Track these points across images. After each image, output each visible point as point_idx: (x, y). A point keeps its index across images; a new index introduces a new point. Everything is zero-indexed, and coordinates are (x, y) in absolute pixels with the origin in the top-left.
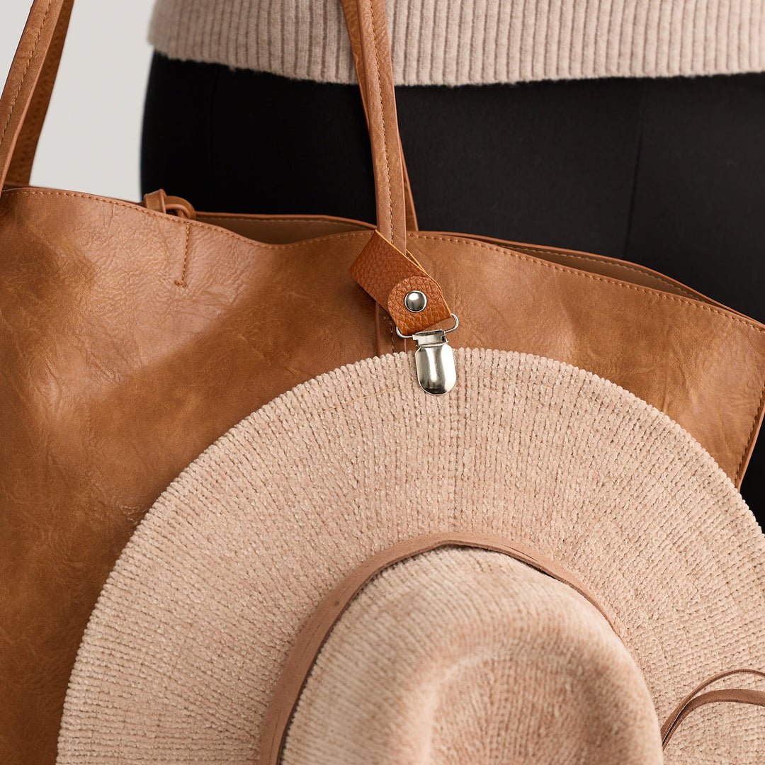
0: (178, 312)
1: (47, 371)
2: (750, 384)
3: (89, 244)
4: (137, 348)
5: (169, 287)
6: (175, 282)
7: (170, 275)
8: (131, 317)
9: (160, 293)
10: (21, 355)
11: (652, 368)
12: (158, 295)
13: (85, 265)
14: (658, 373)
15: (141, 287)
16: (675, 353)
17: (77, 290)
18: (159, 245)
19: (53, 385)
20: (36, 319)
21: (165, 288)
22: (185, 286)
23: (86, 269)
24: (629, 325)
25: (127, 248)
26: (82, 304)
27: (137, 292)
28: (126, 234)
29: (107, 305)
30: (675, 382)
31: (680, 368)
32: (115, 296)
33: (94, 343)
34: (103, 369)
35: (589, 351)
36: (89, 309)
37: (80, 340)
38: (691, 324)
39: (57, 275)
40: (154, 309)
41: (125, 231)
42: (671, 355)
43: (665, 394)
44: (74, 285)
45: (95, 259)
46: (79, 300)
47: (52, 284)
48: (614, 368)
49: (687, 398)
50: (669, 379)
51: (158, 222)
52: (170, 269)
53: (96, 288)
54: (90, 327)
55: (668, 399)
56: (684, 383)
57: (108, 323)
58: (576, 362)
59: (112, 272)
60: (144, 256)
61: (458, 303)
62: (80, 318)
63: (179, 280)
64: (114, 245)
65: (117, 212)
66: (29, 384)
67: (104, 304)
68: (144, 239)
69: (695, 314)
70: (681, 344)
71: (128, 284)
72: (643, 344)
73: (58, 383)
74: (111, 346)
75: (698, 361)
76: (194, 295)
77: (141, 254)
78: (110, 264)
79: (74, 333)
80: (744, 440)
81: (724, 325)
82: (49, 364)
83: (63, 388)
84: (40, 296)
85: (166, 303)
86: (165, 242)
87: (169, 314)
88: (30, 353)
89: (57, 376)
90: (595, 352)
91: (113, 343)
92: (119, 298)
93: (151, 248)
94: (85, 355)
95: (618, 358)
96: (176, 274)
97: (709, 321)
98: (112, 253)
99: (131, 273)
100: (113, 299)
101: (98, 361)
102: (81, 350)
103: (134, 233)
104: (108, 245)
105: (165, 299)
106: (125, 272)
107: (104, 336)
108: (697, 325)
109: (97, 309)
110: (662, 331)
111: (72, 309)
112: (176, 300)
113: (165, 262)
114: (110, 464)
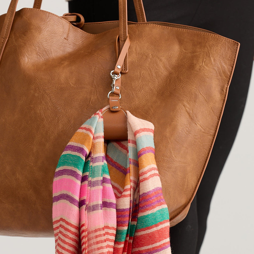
0: (65, 46)
1: (25, 54)
2: (230, 57)
3: (41, 23)
4: (52, 53)
5: (63, 39)
6: (65, 38)
7: (63, 36)
8: (51, 44)
9: (60, 40)
10: (18, 50)
11: (200, 52)
12: (59, 40)
13: (39, 28)
14: (202, 53)
15: (54, 37)
16: (207, 48)
17: (36, 34)
18: (61, 27)
19: (26, 59)
20: (23, 41)
21: (61, 39)
22: (67, 40)
23: (39, 29)
24: (195, 42)
25: (52, 26)
26: (37, 38)
27: (53, 38)
28: (52, 22)
29: (44, 39)
30: (207, 56)
31: (208, 52)
32: (47, 38)
33: (39, 49)
34: (41, 57)
35: (183, 49)
36: (39, 39)
37: (35, 48)
38: (212, 40)
39: (30, 30)
40: (58, 44)
41: (52, 21)
42: (206, 49)
43: (204, 59)
44: (35, 33)
45: (42, 27)
46: (36, 37)
47: (29, 32)
48: (190, 53)
49: (210, 60)
50: (205, 55)
51: (62, 21)
52: (64, 34)
53: (41, 34)
54: (39, 45)
55: (204, 60)
56: (209, 56)
57: (44, 44)
58: (179, 52)
59: (47, 31)
60: (56, 29)
61: (145, 38)
62: (36, 42)
63: (66, 38)
64: (48, 24)
65: (51, 16)
66: (19, 58)
67: (43, 39)
68: (58, 24)
69: (214, 38)
70: (209, 46)
71: (51, 35)
72: (198, 46)
73: (28, 58)
74: (44, 51)
75: (214, 50)
76: (70, 43)
77: (56, 28)
78: (46, 29)
79: (34, 45)
80: (229, 74)
81: (222, 40)
82: (26, 53)
83: (29, 60)
84: (25, 35)
85: (61, 43)
86: (63, 27)
87: (62, 46)
88: (21, 50)
89: (28, 56)
90: (185, 50)
91: (45, 50)
92: (48, 38)
93: (59, 27)
94: (36, 52)
95: (191, 51)
96: (65, 36)
97: (217, 39)
98: (47, 26)
99: (52, 33)
100: (46, 39)
101: (40, 54)
102: (35, 50)
103: (55, 22)
104: (46, 24)
105: (61, 42)
106: (50, 32)
107: (42, 48)
108: (214, 41)
109: (41, 40)
110: (204, 43)
111: (34, 39)
112: (64, 43)
113: (62, 32)
114: (41, 78)
